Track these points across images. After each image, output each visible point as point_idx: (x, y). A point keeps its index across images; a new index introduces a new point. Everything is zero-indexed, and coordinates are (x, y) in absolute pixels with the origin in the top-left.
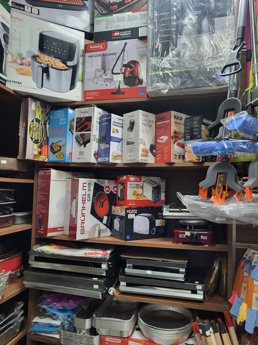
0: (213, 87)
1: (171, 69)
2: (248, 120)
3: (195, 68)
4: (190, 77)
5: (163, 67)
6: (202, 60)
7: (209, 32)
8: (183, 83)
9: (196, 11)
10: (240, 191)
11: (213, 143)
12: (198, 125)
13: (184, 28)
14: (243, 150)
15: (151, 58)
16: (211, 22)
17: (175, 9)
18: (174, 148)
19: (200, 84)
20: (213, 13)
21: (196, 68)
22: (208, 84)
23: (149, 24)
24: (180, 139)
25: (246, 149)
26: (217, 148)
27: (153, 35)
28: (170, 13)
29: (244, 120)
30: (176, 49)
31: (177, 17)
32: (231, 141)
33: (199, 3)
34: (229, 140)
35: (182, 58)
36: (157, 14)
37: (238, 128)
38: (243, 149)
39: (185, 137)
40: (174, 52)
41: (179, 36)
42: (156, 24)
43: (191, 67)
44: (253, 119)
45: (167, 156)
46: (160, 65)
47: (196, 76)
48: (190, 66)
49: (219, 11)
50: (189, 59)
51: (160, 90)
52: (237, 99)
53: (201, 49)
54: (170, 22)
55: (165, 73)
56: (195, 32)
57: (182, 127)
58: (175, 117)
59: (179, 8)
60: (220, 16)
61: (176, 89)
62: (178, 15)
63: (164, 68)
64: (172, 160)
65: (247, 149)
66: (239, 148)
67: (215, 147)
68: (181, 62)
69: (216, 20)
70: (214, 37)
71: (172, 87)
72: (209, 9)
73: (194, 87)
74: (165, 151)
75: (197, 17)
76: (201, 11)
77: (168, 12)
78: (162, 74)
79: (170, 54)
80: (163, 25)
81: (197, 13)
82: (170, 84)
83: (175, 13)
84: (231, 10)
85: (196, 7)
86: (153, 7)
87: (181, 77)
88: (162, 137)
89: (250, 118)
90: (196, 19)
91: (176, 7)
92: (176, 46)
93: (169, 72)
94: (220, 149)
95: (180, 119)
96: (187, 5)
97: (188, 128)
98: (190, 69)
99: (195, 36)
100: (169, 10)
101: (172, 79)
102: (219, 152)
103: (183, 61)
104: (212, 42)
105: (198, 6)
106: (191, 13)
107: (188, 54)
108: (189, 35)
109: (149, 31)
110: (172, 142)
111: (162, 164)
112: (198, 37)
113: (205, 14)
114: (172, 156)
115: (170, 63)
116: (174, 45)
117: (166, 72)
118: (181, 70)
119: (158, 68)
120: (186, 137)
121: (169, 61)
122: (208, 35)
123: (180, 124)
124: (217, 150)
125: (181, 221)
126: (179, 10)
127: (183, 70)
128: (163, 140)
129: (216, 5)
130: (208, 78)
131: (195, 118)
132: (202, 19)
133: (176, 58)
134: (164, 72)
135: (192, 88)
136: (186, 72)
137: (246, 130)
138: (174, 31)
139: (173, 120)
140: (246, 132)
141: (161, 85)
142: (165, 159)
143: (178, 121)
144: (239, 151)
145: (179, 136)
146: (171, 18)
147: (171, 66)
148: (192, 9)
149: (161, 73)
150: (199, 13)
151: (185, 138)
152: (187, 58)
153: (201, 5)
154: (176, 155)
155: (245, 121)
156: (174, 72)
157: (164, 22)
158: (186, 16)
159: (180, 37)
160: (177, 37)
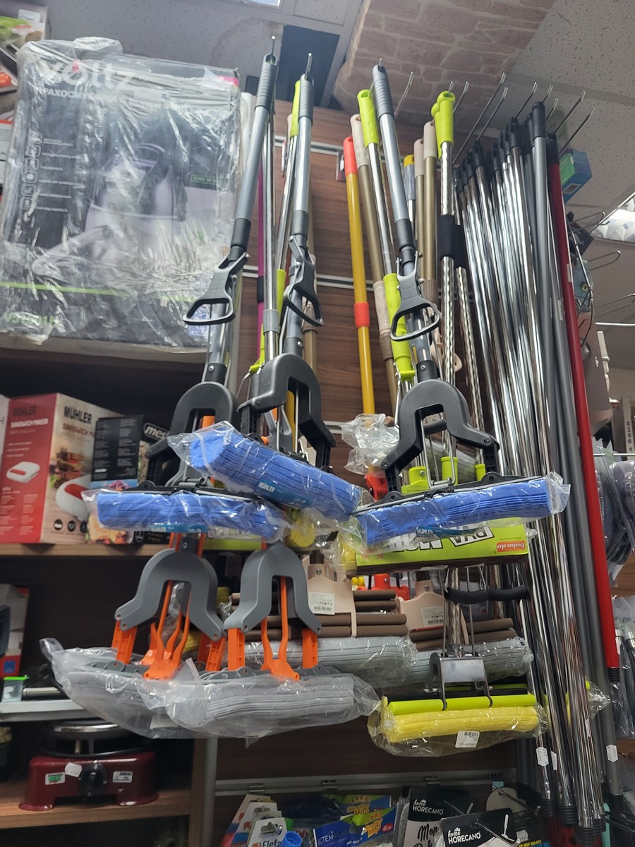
0: (173, 347)
1: (61, 283)
2: (236, 446)
3: (128, 293)
4: (114, 312)
5: (40, 273)
6: (150, 276)
7: (172, 214)
8: (95, 325)
9: (142, 160)
10: (219, 636)
11: (153, 496)
12: (131, 441)
13: (109, 190)
14: (228, 522)
15: (7, 244)
16: (178, 193)
17: (87, 139)
18: (54, 499)
19: (140, 335)
20: (184, 173)
21: (132, 294)
22: (162, 339)
23: (13, 157)
24: (77, 474)
25: (236, 521)
26: (163, 513)
27: (20, 186)
28: (75, 146)
29: (227, 446)
30: (83, 235)
31: (92, 160)
32: (200, 494)
33: (151, 143)
34: (195, 493)
35: (97, 261)
36: (38, 140)
37: (211, 464)
38: (227, 518)
39: (94, 469)
40: (75, 241)
41: (92, 205)
42: (33, 162)
43: (117, 287)
44: (250, 444)
45: (29, 524)
46: (31, 264)
47: (132, 313)
48: (117, 284)
49: (198, 173)
50: (116, 268)
51: (25, 333)
52: (223, 387)
53: (150, 250)
54: (73, 167)
55: (44, 291)
56: (135, 207)
57: (89, 441)
58: (67, 412)
59: (100, 140)
60: (200, 185)
61: (71, 337)
62: (94, 155)
63: (43, 277)
64: (46, 536)
65: (238, 520)
66: (218, 516)
67: (158, 510)
68: (93, 269)
69: (191, 191)
70: (182, 229)
71: (61, 330)
72: (175, 163)
73: (125, 339)
74: (28, 508)
75: (143, 172)
76: (155, 163)
77: (68, 142)
78: (35, 292)
79: (65, 244)
80: (51, 168)
81: (145, 165)
82: (57, 321)
83: (87, 148)
84: (225, 180)
85: (143, 150)
86: (29, 120)
87: (89, 309)
88: (22, 466)
89: (242, 442)
90: (143, 177)
91: (91, 135)
92: (83, 228)
93: (56, 290)
94: (170, 514)
95: (82, 418)
96: (122, 139)
97: (102, 444)
98: (115, 293)
99: (136, 215)
100: (73, 137)
101: (63, 308)
102: (169, 524)
103: (98, 269)
104: (178, 241)
105: (148, 150)
106: (129, 160)
107: (112, 253)
108: (119, 209)
109: (9, 172)
110: (50, 482)
111: (13, 546)
112: (144, 219)
113: (165, 172)
114: (47, 524)
115: (61, 268)
116: (76, 225)
117: (48, 287)
118: (90, 291)
119: (26, 272)
120: (97, 471)
121: (60, 261)
122: (170, 221)
123: (80, 431)
124: (163, 519)
125: (59, 729)
126: (98, 143)
127: (96, 292)
128: (22, 473)
129: (191, 159)
130: (163, 323)
131: (124, 423)
132: (157, 181)
133: (79, 258)
134: (40, 287)
135: (117, 341)
136: (103, 297)
137: (234, 472)
138: (80, 190)
139: (58, 419)
140: (232, 476)
141: (27, 319)
142: (25, 531)
143: (77, 424)
144: (218, 524)
145: (77, 466)
146: (74, 159)
147: (63, 274)
148: (132, 152)
149: (34, 288)
150: (149, 165)
151: (93, 473)
152: (110, 264)
153: (156, 149)
154: (59, 522)
155: (229, 449)
156: (71, 292)
157: (55, 162)
158: (116, 165)
159: (94, 209)
160: (88, 206)
